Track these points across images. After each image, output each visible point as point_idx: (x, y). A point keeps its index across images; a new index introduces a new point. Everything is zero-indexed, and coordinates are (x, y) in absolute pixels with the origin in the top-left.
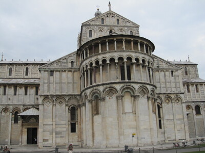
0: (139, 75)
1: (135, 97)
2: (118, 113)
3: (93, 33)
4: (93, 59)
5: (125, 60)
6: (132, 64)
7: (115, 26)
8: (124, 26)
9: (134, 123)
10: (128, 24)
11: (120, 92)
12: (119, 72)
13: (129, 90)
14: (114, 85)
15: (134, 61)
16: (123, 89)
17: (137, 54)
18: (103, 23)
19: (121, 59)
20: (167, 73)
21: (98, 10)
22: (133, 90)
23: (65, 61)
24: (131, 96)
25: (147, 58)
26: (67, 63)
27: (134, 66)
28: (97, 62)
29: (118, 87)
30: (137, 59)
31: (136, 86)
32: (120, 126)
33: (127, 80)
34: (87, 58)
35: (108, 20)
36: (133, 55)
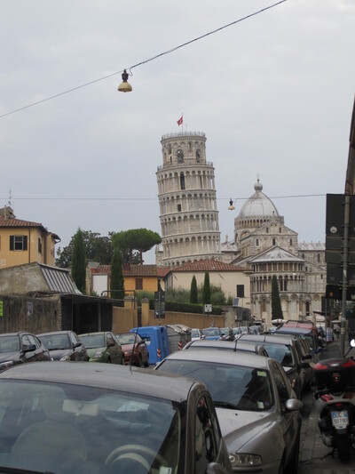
0: (292, 287)
1: (288, 302)
3: (259, 241)
4: (263, 275)
5: (283, 278)
6: (288, 280)
7: (277, 235)
8: (285, 235)
10: (289, 233)
13: (285, 297)
15: (289, 278)
17: (291, 273)
19: (281, 277)
20: (317, 276)
21: (258, 180)
22: (287, 297)
25: (298, 274)
27: (289, 282)
28: (265, 277)
30: (291, 277)
31: (290, 295)
33: (284, 291)
35: (272, 229)
36: (289, 274)
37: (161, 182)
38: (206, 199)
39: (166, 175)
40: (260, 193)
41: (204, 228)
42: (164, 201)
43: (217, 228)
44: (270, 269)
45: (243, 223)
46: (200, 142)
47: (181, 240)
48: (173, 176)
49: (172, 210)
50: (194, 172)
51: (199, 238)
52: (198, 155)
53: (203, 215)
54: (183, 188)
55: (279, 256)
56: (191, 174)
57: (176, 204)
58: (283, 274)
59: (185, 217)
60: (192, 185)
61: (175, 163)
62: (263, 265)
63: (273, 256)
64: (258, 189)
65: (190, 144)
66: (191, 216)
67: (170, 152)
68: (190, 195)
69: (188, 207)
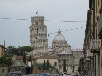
0: (69, 62)
1: (68, 66)
7: (65, 46)
10: (68, 46)
20: (77, 59)
25: (71, 58)
28: (61, 59)
31: (68, 64)
35: (63, 44)
36: (68, 58)
37: (31, 30)
38: (44, 36)
39: (32, 28)
40: (60, 34)
41: (43, 44)
42: (32, 36)
43: (47, 44)
44: (62, 57)
45: (55, 42)
46: (43, 19)
47: (37, 48)
48: (35, 29)
49: (34, 39)
50: (41, 28)
51: (42, 47)
52: (42, 23)
53: (43, 41)
54: (37, 32)
55: (65, 53)
56: (40, 28)
57: (35, 37)
58: (66, 58)
59: (38, 41)
60: (40, 32)
61: (35, 25)
62: (60, 55)
63: (64, 53)
64: (59, 32)
65: (40, 19)
66: (40, 41)
67: (34, 22)
68: (39, 35)
69: (39, 38)
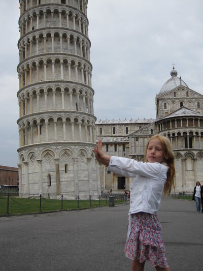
2: (182, 170)
3: (167, 105)
4: (166, 132)
5: (188, 134)
6: (193, 136)
7: (185, 98)
8: (192, 98)
9: (193, 177)
10: (196, 96)
11: (184, 157)
12: (184, 142)
13: (190, 155)
14: (180, 152)
15: (194, 134)
16: (186, 155)
17: (197, 129)
18: (175, 96)
19: (185, 133)
21: (174, 68)
22: (193, 155)
23: (146, 129)
24: (192, 159)
26: (148, 131)
27: (194, 138)
28: (169, 135)
29: (183, 153)
30: (197, 133)
31: (195, 152)
32: (183, 179)
33: (189, 149)
34: (162, 131)
35: (179, 93)
36: (194, 130)
40: (175, 78)
41: (57, 48)
44: (173, 126)
51: (49, 60)
55: (184, 113)
58: (188, 130)
64: (174, 74)
68: (41, 12)
